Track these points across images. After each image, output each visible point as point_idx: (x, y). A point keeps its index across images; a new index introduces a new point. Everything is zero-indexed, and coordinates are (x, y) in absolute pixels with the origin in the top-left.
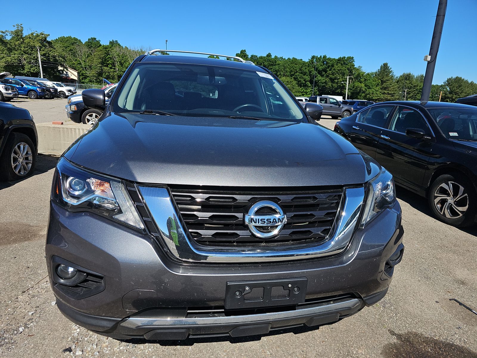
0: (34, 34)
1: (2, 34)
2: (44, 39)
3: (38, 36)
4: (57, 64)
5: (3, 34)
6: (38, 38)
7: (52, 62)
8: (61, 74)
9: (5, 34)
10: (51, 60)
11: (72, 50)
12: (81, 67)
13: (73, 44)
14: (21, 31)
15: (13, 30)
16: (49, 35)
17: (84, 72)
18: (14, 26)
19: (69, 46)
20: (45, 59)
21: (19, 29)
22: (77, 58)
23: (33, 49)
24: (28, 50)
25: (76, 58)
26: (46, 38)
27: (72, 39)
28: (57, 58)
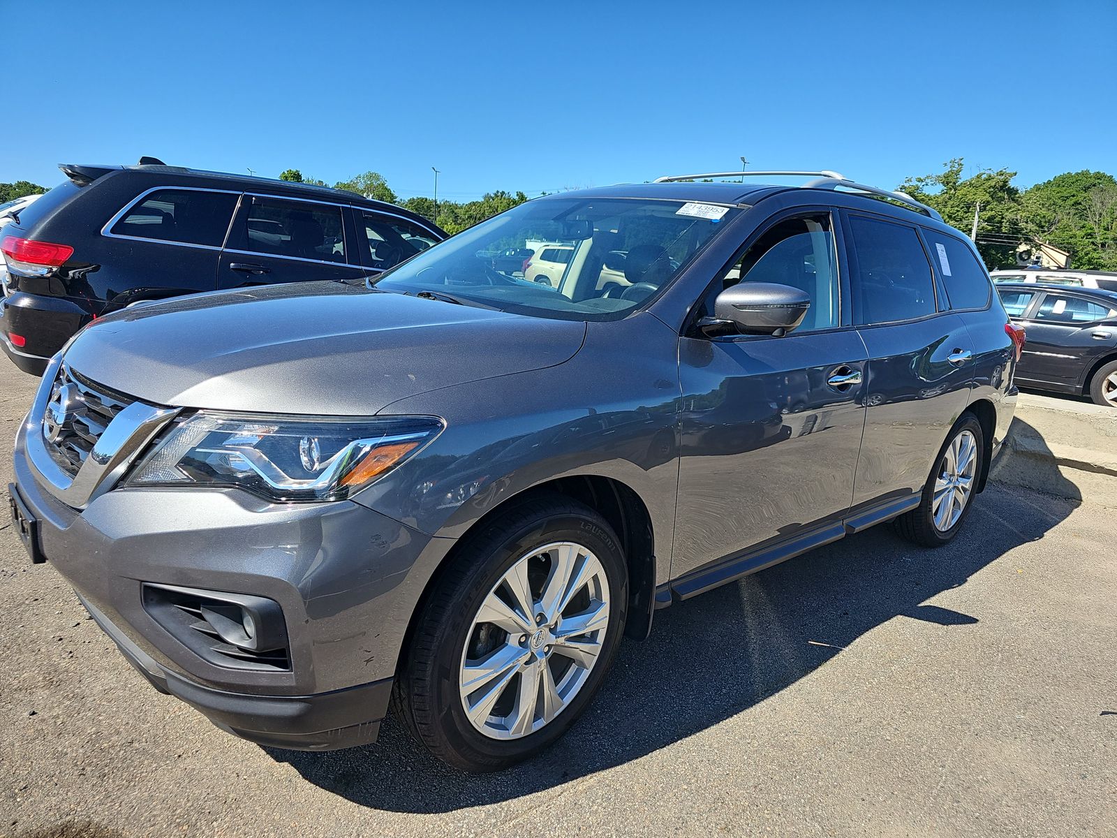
0: (984, 176)
1: (917, 183)
2: (1001, 184)
3: (990, 178)
4: (1018, 239)
5: (919, 184)
6: (987, 184)
7: (1005, 233)
8: (1024, 260)
9: (923, 183)
10: (1004, 230)
11: (1080, 204)
12: (1093, 243)
13: (1086, 189)
14: (957, 173)
15: (942, 174)
16: (1015, 174)
17: (1095, 255)
18: (946, 165)
19: (1073, 196)
20: (990, 228)
21: (954, 169)
22: (1086, 222)
23: (969, 208)
24: (958, 211)
25: (1083, 222)
26: (1005, 182)
27: (1091, 177)
28: (1022, 225)
